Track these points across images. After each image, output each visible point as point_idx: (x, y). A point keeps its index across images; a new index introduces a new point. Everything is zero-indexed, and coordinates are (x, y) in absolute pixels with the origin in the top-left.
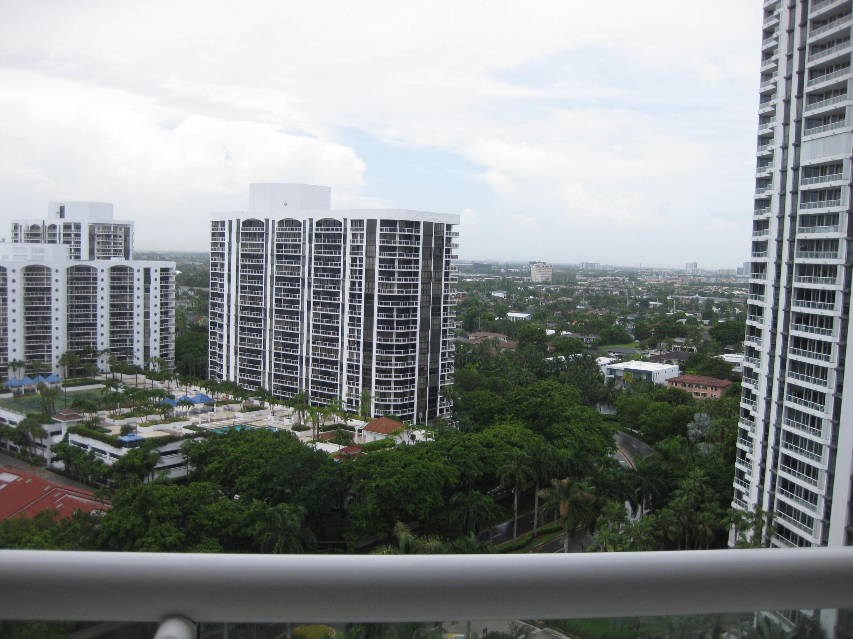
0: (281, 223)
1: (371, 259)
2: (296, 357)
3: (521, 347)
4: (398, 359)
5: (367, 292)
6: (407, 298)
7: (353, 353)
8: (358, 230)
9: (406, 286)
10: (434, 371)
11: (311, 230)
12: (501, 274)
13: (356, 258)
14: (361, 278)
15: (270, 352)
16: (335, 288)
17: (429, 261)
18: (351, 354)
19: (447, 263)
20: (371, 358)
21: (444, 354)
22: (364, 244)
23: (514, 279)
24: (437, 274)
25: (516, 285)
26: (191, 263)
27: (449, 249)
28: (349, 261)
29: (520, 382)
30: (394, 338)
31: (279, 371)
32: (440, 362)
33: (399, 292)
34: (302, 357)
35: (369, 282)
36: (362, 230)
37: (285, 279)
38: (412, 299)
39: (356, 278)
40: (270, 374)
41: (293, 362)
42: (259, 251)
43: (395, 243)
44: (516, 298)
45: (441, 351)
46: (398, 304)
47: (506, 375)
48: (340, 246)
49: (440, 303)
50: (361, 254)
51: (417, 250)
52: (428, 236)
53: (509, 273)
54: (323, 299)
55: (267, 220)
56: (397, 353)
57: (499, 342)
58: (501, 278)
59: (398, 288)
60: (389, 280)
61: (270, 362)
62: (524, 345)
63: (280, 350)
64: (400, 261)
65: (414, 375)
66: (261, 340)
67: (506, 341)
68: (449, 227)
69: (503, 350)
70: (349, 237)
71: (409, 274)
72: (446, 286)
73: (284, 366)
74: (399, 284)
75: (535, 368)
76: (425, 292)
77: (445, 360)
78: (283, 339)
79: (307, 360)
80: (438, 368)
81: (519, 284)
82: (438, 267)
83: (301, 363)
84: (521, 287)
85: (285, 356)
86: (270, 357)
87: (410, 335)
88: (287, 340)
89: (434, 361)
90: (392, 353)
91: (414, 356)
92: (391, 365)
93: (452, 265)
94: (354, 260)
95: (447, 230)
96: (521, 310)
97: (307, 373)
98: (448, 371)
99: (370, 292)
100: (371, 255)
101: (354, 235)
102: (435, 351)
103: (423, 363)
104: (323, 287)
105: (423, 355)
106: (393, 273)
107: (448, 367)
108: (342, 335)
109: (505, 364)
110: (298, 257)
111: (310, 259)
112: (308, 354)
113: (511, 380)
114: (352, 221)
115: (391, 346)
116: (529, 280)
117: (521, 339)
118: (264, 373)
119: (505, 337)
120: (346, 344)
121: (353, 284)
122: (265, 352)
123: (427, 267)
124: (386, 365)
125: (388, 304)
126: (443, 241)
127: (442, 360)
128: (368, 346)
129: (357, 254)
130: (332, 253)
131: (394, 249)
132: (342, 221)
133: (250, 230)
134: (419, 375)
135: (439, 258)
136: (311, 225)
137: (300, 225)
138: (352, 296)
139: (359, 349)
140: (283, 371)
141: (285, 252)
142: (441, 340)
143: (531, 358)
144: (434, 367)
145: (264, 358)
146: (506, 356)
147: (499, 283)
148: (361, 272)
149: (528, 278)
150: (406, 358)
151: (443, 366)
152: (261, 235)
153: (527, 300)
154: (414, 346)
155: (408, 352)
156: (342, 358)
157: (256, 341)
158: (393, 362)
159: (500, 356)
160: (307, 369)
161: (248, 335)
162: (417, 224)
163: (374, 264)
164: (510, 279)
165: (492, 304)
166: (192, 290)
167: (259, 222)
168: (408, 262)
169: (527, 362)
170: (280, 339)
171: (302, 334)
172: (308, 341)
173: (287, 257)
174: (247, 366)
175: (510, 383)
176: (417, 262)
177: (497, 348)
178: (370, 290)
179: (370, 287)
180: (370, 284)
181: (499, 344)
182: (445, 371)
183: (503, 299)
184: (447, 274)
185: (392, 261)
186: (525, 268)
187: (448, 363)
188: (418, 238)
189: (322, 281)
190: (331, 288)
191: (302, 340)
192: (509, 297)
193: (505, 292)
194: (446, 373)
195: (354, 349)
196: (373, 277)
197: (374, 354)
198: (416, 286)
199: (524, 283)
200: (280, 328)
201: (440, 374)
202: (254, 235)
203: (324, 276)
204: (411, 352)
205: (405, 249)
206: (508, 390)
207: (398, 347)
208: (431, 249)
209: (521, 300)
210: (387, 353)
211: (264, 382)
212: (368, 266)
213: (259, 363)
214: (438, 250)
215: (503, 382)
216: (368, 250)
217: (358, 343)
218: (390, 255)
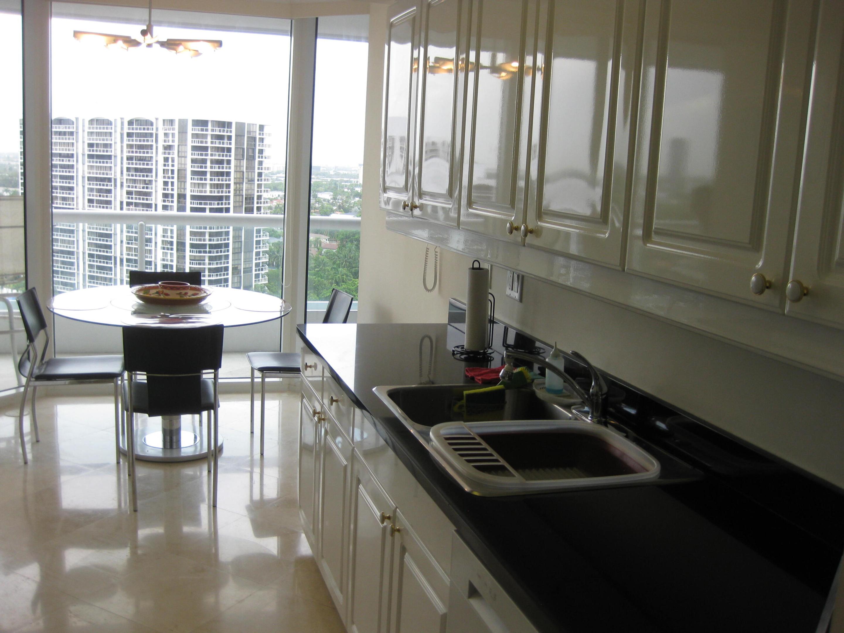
0: (91, 121)
1: (183, 159)
2: (110, 258)
3: (342, 247)
4: (211, 259)
5: (179, 192)
6: (220, 198)
7: (166, 253)
8: (169, 129)
9: (218, 186)
10: (248, 270)
11: (122, 129)
12: (330, 176)
13: (168, 158)
14: (173, 178)
15: (84, 253)
16: (147, 188)
17: (242, 161)
18: (165, 254)
19: (261, 163)
20: (184, 257)
21: (258, 254)
22: (176, 144)
23: (342, 181)
24: (250, 173)
25: (342, 187)
26: (7, 163)
27: (262, 150)
28: (161, 162)
29: (336, 280)
30: (207, 237)
31: (94, 272)
32: (254, 262)
33: (211, 192)
34: (115, 258)
35: (181, 182)
36: (173, 129)
37: (97, 179)
38: (224, 199)
39: (169, 178)
40: (84, 276)
41: (107, 263)
42: (69, 150)
43: (206, 142)
44: (342, 199)
45: (255, 251)
46: (210, 204)
47: (322, 274)
48: (152, 146)
49: (253, 203)
50: (173, 154)
51: (229, 150)
52: (239, 136)
53: (337, 175)
54: (136, 199)
55: (77, 119)
56: (210, 252)
57: (320, 243)
58: (329, 179)
59: (211, 188)
60: (201, 179)
61: (84, 263)
62: (344, 246)
63: (93, 250)
64: (212, 162)
65: (228, 274)
66: (74, 241)
67: (328, 242)
68: (262, 128)
69: (324, 250)
70: (161, 137)
71: (222, 174)
72: (259, 186)
73: (99, 268)
74: (211, 184)
75: (353, 268)
76: (238, 192)
77: (259, 259)
78: (97, 240)
79: (122, 260)
80: (252, 267)
81: (346, 186)
82: (251, 168)
83: (115, 263)
84: (348, 189)
85: (99, 257)
86: (84, 258)
87: (224, 234)
88: (100, 240)
89: (248, 260)
90: (205, 252)
91: (228, 256)
92: (204, 264)
93: (264, 165)
94: (166, 160)
95: (260, 130)
96: (347, 211)
97: (121, 273)
98: (262, 270)
99: (182, 192)
100: (183, 155)
101: (166, 135)
102: (249, 251)
103: (236, 262)
104: (136, 187)
105: (236, 255)
106: (204, 173)
107: (263, 266)
108: (156, 234)
109: (324, 264)
110: (110, 157)
111: (122, 158)
112: (122, 254)
113: (327, 279)
114: (164, 120)
115: (204, 246)
116: (357, 182)
117: (342, 240)
118: (78, 274)
119: (327, 237)
120: (160, 244)
121: (166, 183)
122: (78, 253)
123: (240, 166)
124: (200, 264)
125: (201, 204)
126: (255, 141)
127: (256, 259)
128: (181, 245)
129: (169, 154)
130: (144, 153)
131: (206, 149)
132: (154, 121)
133: (59, 128)
134: (233, 274)
135: (251, 158)
136: (122, 124)
137: (111, 124)
138: (165, 196)
139: (172, 249)
140: (97, 272)
141: (97, 151)
142: (255, 239)
143: (350, 258)
144: (247, 266)
145: (78, 259)
146: (327, 256)
147: (326, 185)
148: (173, 171)
149: (356, 180)
150: (220, 258)
151: (257, 265)
152: (72, 133)
153: (353, 201)
154: (227, 245)
155: (221, 252)
156: (156, 258)
157: (69, 242)
158: (207, 261)
159: (320, 256)
160: (121, 270)
161: (60, 235)
162: (229, 124)
163: (185, 164)
164: (337, 181)
165: (317, 205)
166: (7, 191)
167: (68, 120)
168: (220, 162)
169: (346, 261)
170: (93, 239)
171: (115, 234)
172: (122, 242)
173: (99, 157)
174: (61, 268)
175: (326, 282)
176: (229, 162)
177: (318, 249)
178: (182, 190)
179: (183, 187)
180: (183, 183)
181: (320, 245)
182: (259, 270)
183: (329, 201)
184: (260, 174)
185: (204, 161)
186: (354, 170)
187: (262, 263)
188: (230, 138)
189: (135, 181)
190: (143, 188)
191: (115, 240)
192: (334, 199)
193: (332, 193)
194: (260, 272)
195: (168, 249)
196: (185, 177)
197: (188, 254)
198: (228, 186)
199: (351, 185)
200: (93, 228)
201: (254, 273)
202: (65, 133)
203: (136, 176)
204: (225, 252)
205: (218, 149)
206: (323, 289)
207: (211, 246)
208: (243, 149)
209: (346, 202)
210: (200, 252)
211: (78, 283)
212: (180, 166)
213: (72, 264)
214: (250, 151)
215: (319, 281)
216: (180, 150)
217: (171, 243)
218: (202, 155)
